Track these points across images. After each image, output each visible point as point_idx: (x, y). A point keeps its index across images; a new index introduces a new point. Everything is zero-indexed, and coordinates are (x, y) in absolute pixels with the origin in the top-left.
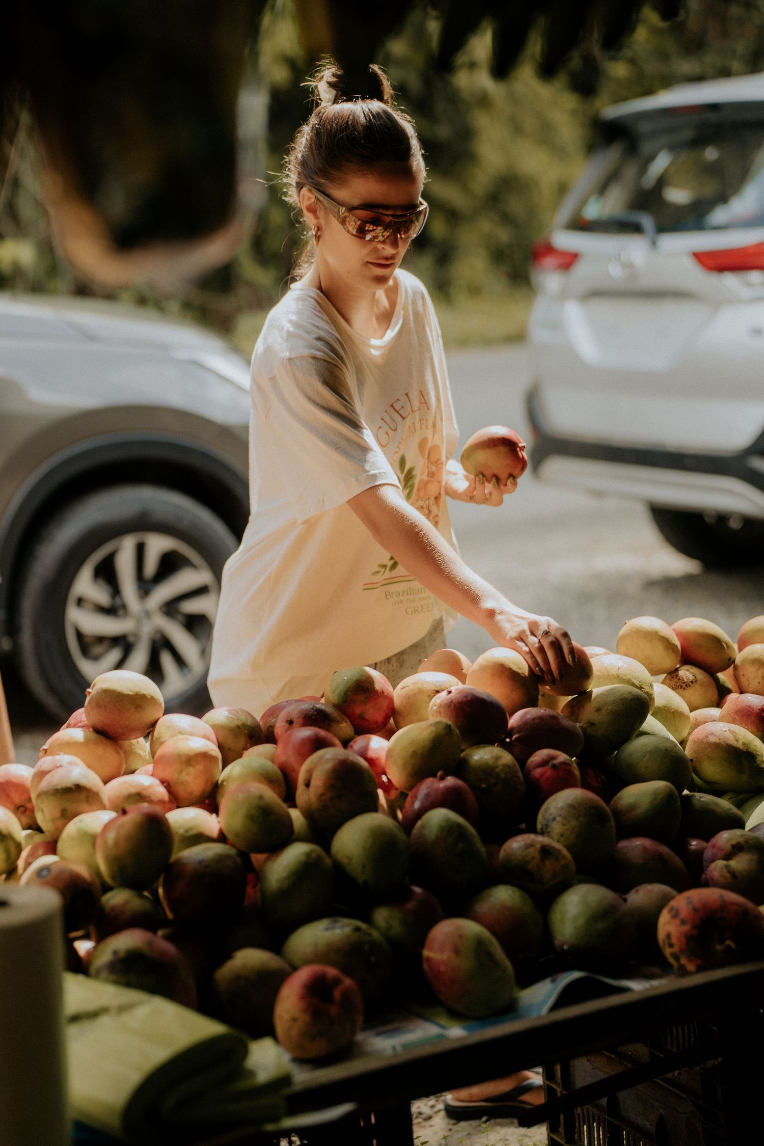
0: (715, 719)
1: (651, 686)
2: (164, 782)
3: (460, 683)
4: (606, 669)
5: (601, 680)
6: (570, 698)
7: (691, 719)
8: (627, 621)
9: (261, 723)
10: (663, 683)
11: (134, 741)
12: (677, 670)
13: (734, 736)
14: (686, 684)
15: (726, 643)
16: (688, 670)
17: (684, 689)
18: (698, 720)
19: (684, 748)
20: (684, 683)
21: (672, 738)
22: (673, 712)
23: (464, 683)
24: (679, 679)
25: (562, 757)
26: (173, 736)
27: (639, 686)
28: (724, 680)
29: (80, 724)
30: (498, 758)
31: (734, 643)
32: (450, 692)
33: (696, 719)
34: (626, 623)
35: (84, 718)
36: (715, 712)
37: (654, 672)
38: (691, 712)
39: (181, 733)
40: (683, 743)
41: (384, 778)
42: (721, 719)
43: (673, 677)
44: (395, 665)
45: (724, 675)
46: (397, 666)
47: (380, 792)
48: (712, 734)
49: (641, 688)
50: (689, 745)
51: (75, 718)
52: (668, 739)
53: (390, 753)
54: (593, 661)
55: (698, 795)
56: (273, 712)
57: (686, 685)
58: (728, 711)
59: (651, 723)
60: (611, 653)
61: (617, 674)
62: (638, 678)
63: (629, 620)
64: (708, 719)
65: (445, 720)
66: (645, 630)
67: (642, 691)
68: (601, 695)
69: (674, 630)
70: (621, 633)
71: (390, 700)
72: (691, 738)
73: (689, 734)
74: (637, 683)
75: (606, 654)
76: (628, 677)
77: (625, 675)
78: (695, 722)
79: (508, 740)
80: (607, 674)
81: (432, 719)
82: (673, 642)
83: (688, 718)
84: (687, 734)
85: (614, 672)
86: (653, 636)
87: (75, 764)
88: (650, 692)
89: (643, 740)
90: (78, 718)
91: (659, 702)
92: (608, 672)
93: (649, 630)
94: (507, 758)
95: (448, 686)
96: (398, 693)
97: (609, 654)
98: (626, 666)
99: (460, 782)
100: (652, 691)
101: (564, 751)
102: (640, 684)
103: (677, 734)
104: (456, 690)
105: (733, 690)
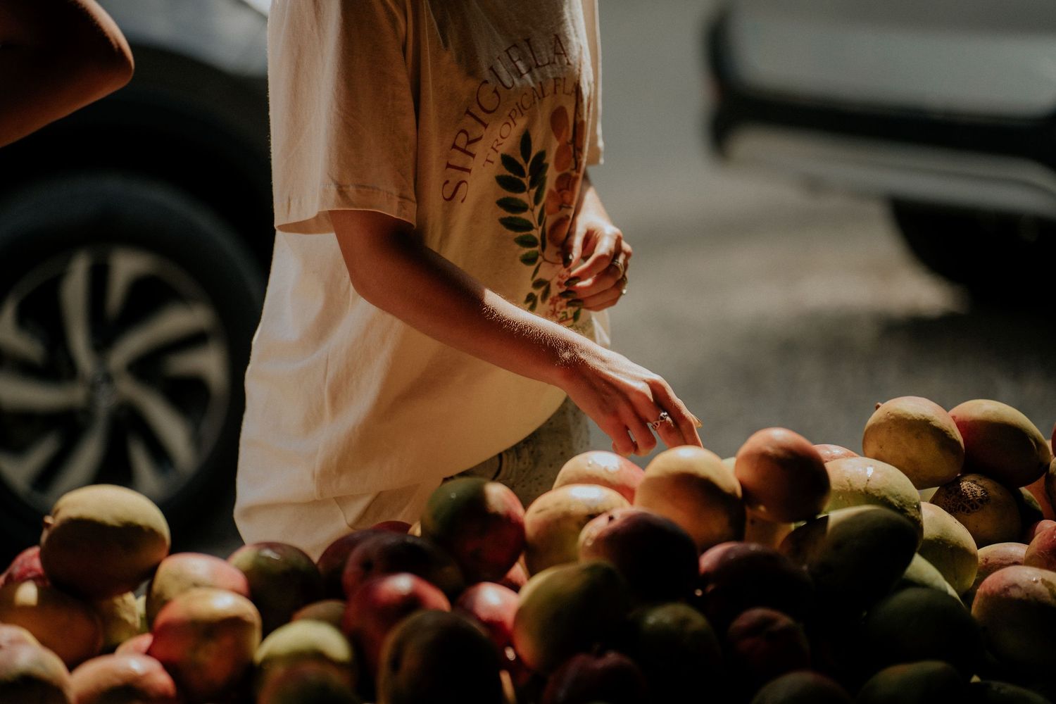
0: (1019, 561)
1: (919, 508)
2: (168, 666)
3: (625, 503)
4: (848, 481)
5: (841, 498)
6: (793, 526)
7: (980, 560)
8: (879, 404)
9: (320, 567)
10: (933, 501)
11: (118, 601)
12: (958, 481)
13: (1050, 590)
14: (971, 503)
15: (1035, 440)
16: (974, 482)
17: (968, 511)
18: (989, 562)
19: (970, 606)
20: (969, 501)
21: (952, 591)
22: (952, 549)
23: (631, 500)
24: (961, 496)
25: (784, 621)
26: (183, 590)
27: (899, 508)
28: (1029, 497)
29: (29, 575)
30: (684, 622)
31: (1047, 439)
32: (611, 518)
33: (987, 560)
34: (878, 407)
35: (37, 564)
36: (1017, 550)
37: (920, 484)
38: (978, 549)
39: (196, 585)
40: (968, 596)
41: (510, 654)
42: (1029, 561)
43: (950, 492)
44: (527, 461)
45: (1029, 489)
46: (530, 463)
47: (506, 678)
48: (1015, 585)
49: (901, 510)
50: (976, 602)
51: (22, 565)
52: (946, 593)
53: (521, 613)
54: (829, 467)
55: (995, 685)
56: (340, 548)
57: (972, 506)
58: (1038, 549)
59: (921, 567)
60: (855, 454)
61: (865, 489)
62: (898, 495)
63: (883, 403)
64: (1006, 559)
65: (604, 562)
66: (909, 418)
67: (905, 516)
68: (843, 524)
69: (954, 417)
70: (871, 421)
71: (519, 526)
72: (980, 590)
73: (978, 583)
74: (896, 502)
75: (847, 456)
76: (883, 493)
77: (879, 490)
78: (984, 564)
79: (699, 593)
80: (849, 490)
81: (584, 561)
82: (954, 437)
83: (974, 557)
84: (972, 584)
85: (860, 485)
86: (921, 427)
87: (20, 641)
88: (916, 517)
89: (909, 595)
90: (27, 565)
91: (929, 531)
92: (850, 485)
93: (916, 417)
94: (698, 621)
95: (607, 507)
96: (532, 517)
97: (853, 456)
98: (879, 476)
99: (627, 661)
100: (920, 516)
101: (786, 611)
102: (901, 504)
103: (956, 583)
104: (622, 516)
105: (1044, 516)
